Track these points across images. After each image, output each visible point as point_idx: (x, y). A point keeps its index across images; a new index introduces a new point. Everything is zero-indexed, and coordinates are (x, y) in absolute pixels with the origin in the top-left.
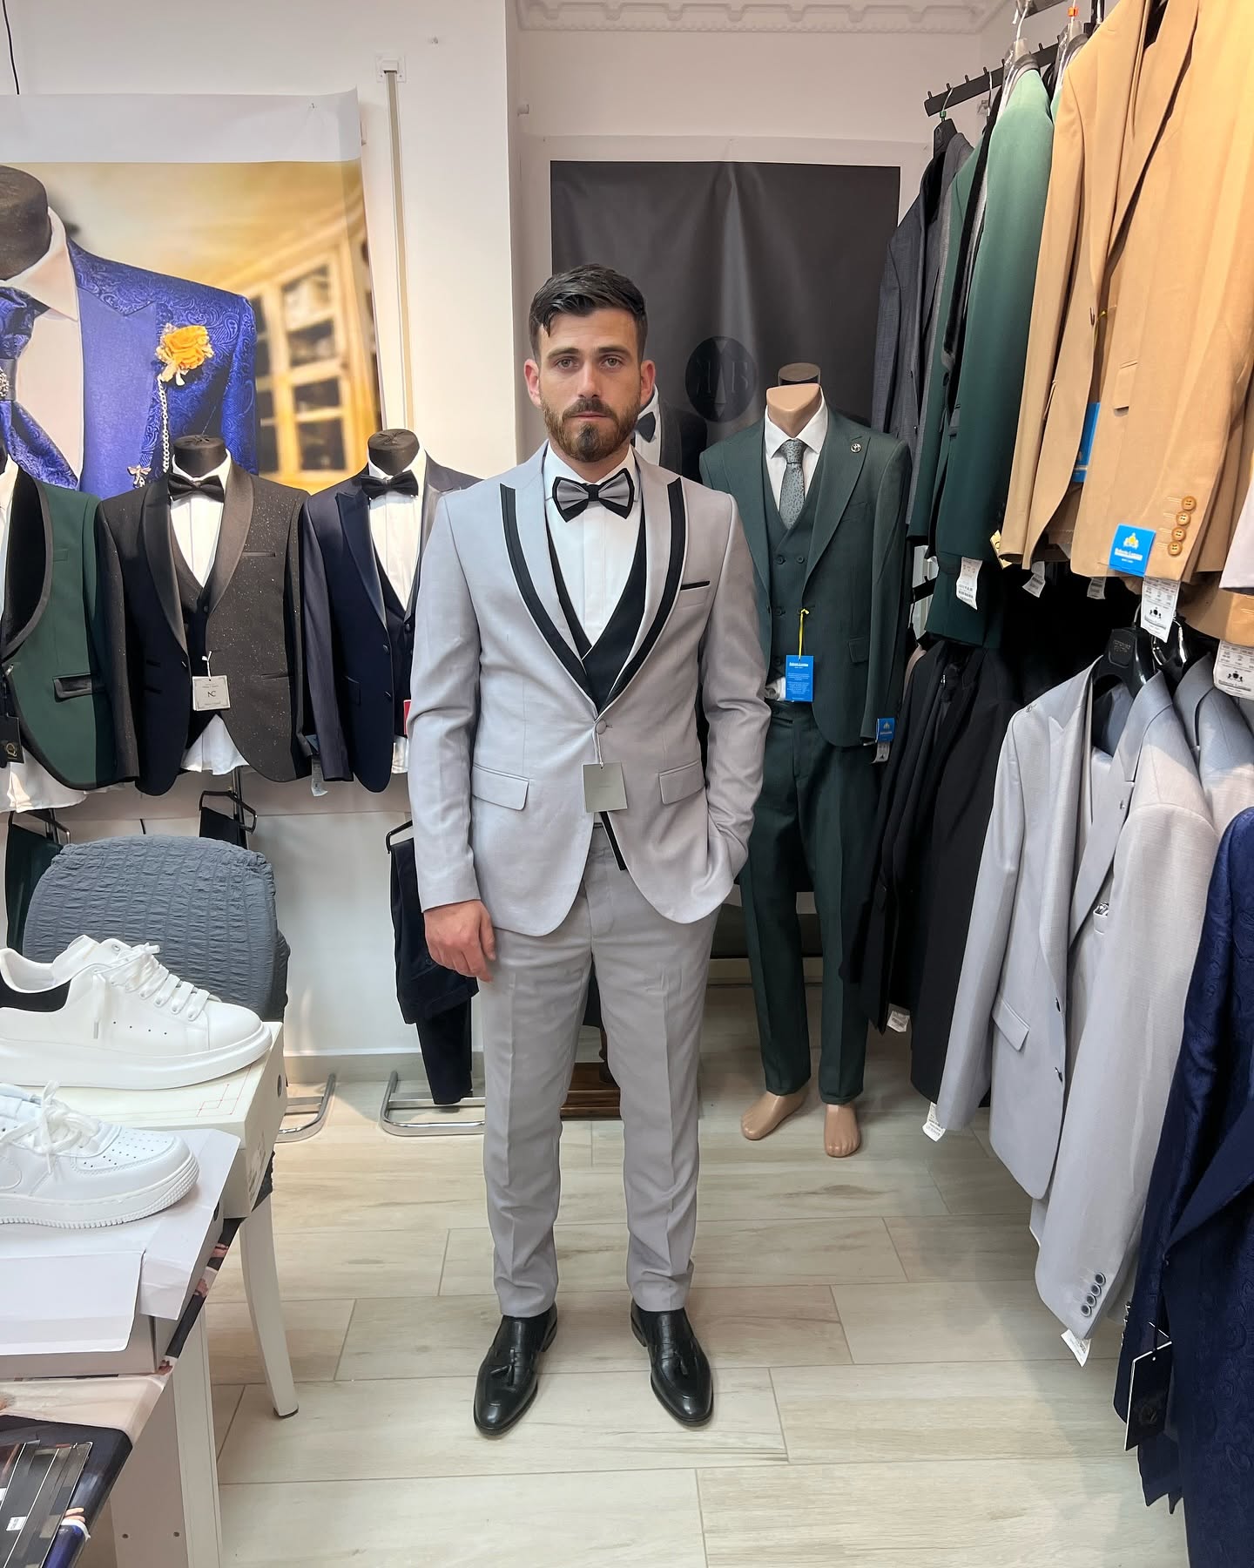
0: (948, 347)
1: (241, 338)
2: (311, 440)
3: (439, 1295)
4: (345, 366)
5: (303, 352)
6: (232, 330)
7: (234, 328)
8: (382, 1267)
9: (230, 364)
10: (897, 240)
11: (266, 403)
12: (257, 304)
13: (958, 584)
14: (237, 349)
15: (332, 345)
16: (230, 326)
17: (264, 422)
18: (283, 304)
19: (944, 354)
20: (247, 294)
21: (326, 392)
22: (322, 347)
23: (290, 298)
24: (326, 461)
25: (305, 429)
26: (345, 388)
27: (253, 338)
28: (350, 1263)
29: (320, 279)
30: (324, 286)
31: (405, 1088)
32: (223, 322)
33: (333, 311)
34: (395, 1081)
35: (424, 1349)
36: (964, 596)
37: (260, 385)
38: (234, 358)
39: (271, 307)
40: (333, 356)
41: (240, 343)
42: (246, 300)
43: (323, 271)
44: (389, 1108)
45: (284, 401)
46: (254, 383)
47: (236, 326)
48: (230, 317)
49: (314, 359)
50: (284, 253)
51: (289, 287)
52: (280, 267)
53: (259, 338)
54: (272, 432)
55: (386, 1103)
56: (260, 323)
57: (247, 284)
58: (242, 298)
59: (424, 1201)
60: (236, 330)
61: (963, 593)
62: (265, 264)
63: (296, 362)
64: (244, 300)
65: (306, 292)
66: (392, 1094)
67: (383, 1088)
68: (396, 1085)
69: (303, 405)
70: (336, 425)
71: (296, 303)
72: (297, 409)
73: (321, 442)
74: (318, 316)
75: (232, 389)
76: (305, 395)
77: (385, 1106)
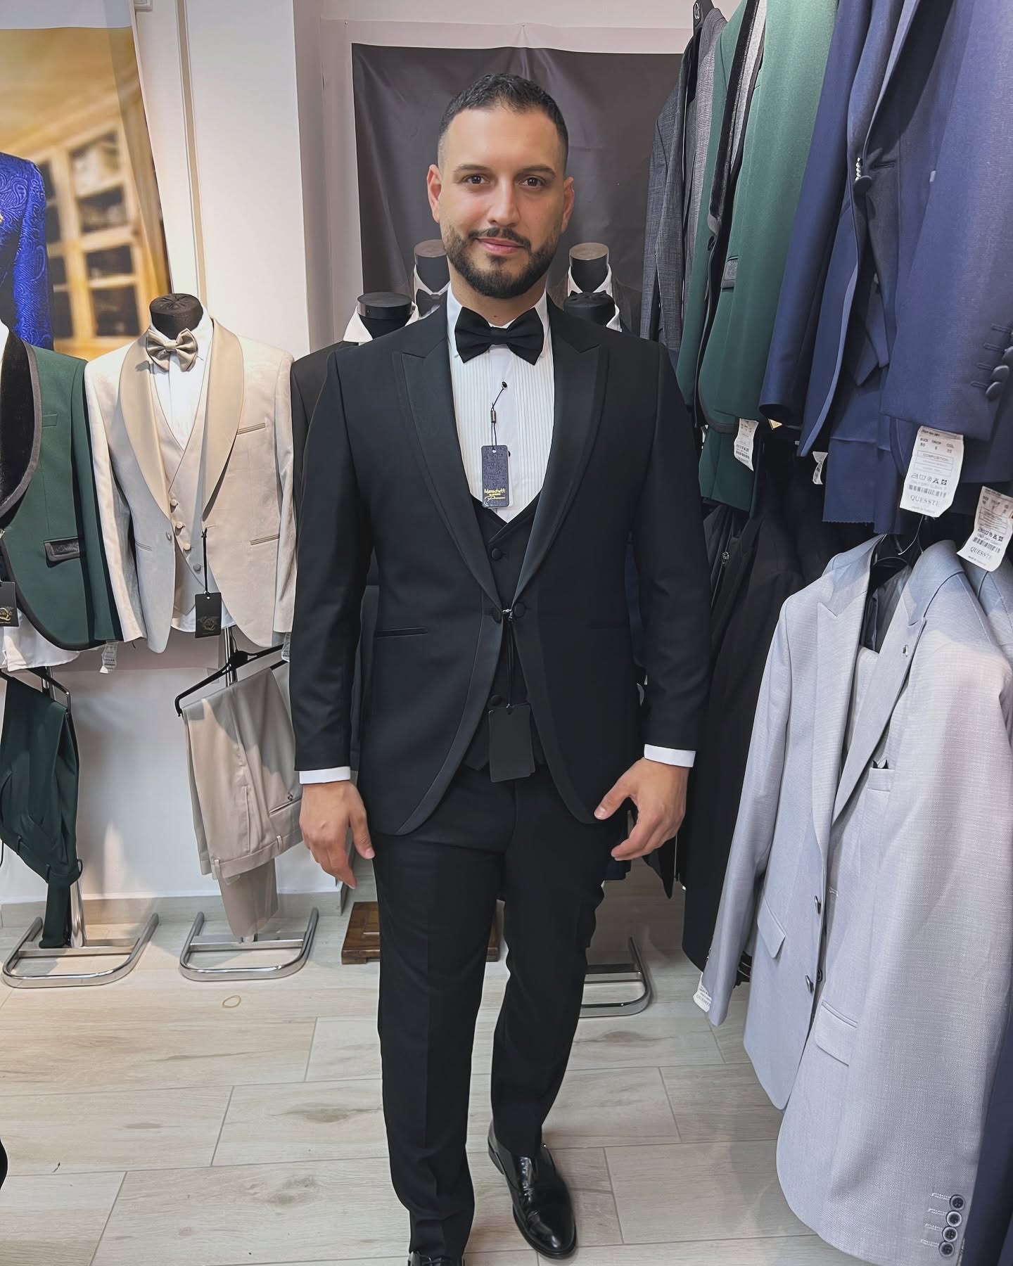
0: (714, 211)
1: (30, 203)
2: (104, 307)
3: (211, 1166)
4: (137, 233)
5: (94, 219)
6: (20, 195)
7: (22, 194)
8: (159, 1132)
9: (20, 230)
10: (664, 118)
11: (58, 269)
12: (45, 168)
13: (735, 443)
14: (27, 213)
15: (124, 212)
16: (19, 191)
17: (57, 288)
18: (72, 170)
19: (711, 218)
20: (35, 159)
21: (119, 260)
22: (113, 214)
23: (79, 164)
24: (121, 327)
25: (98, 296)
26: (138, 255)
27: (42, 203)
28: (129, 1127)
29: (108, 145)
30: (112, 154)
31: (208, 930)
32: (11, 188)
33: (124, 177)
34: (201, 921)
35: (186, 1232)
36: (741, 456)
37: (52, 251)
38: (24, 224)
39: (60, 172)
40: (124, 223)
41: (29, 209)
42: (35, 166)
43: (111, 137)
44: (191, 951)
45: (76, 267)
46: (45, 248)
47: (25, 191)
48: (19, 182)
49: (105, 226)
50: (73, 118)
51: (77, 153)
52: (68, 132)
53: (49, 203)
54: (65, 299)
55: (187, 946)
56: (49, 188)
57: (35, 149)
58: (29, 163)
59: (213, 1054)
60: (25, 195)
61: (740, 454)
62: (53, 129)
63: (87, 229)
64: (32, 165)
65: (94, 158)
66: (194, 937)
67: (188, 929)
68: (202, 925)
69: (96, 272)
70: (130, 291)
71: (85, 169)
72: (90, 276)
73: (114, 308)
74: (108, 182)
75: (23, 254)
76: (97, 262)
77: (186, 949)
